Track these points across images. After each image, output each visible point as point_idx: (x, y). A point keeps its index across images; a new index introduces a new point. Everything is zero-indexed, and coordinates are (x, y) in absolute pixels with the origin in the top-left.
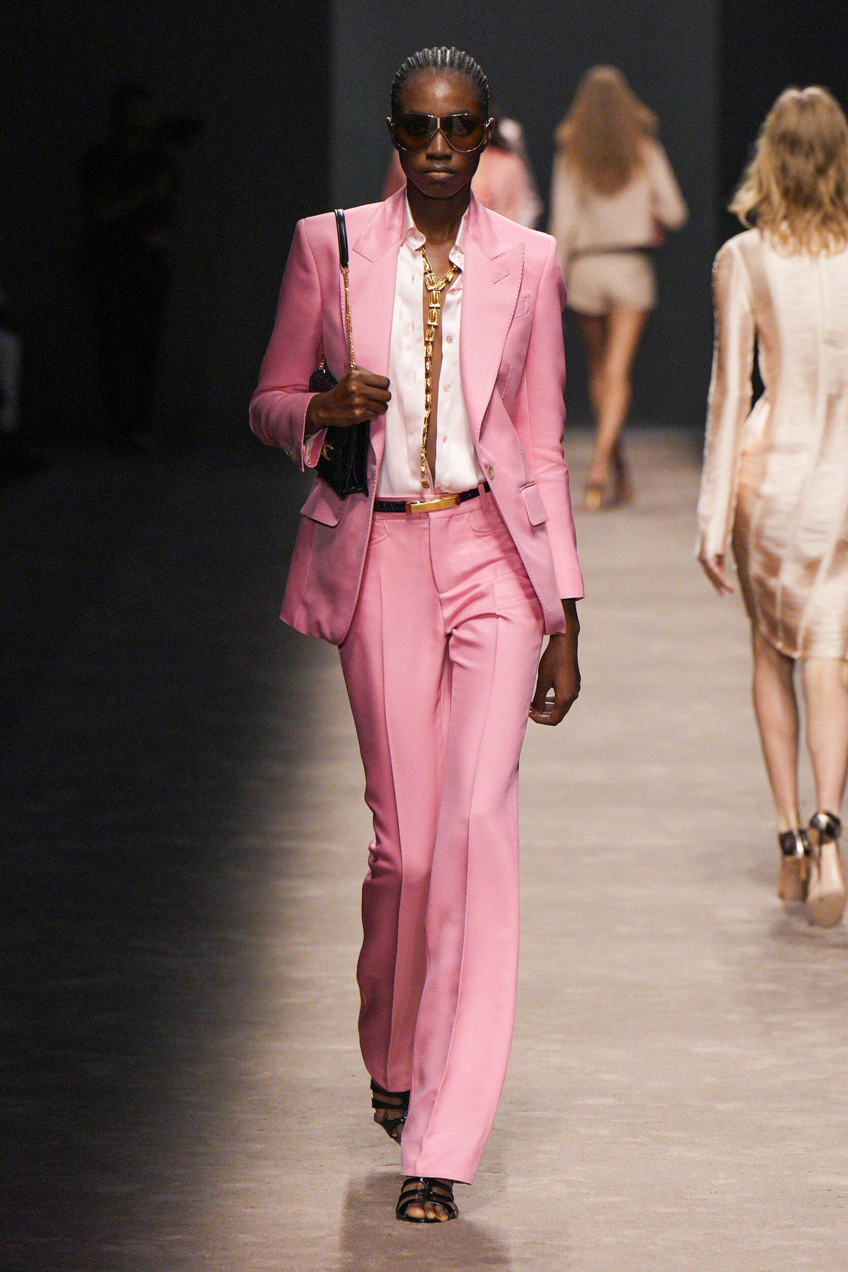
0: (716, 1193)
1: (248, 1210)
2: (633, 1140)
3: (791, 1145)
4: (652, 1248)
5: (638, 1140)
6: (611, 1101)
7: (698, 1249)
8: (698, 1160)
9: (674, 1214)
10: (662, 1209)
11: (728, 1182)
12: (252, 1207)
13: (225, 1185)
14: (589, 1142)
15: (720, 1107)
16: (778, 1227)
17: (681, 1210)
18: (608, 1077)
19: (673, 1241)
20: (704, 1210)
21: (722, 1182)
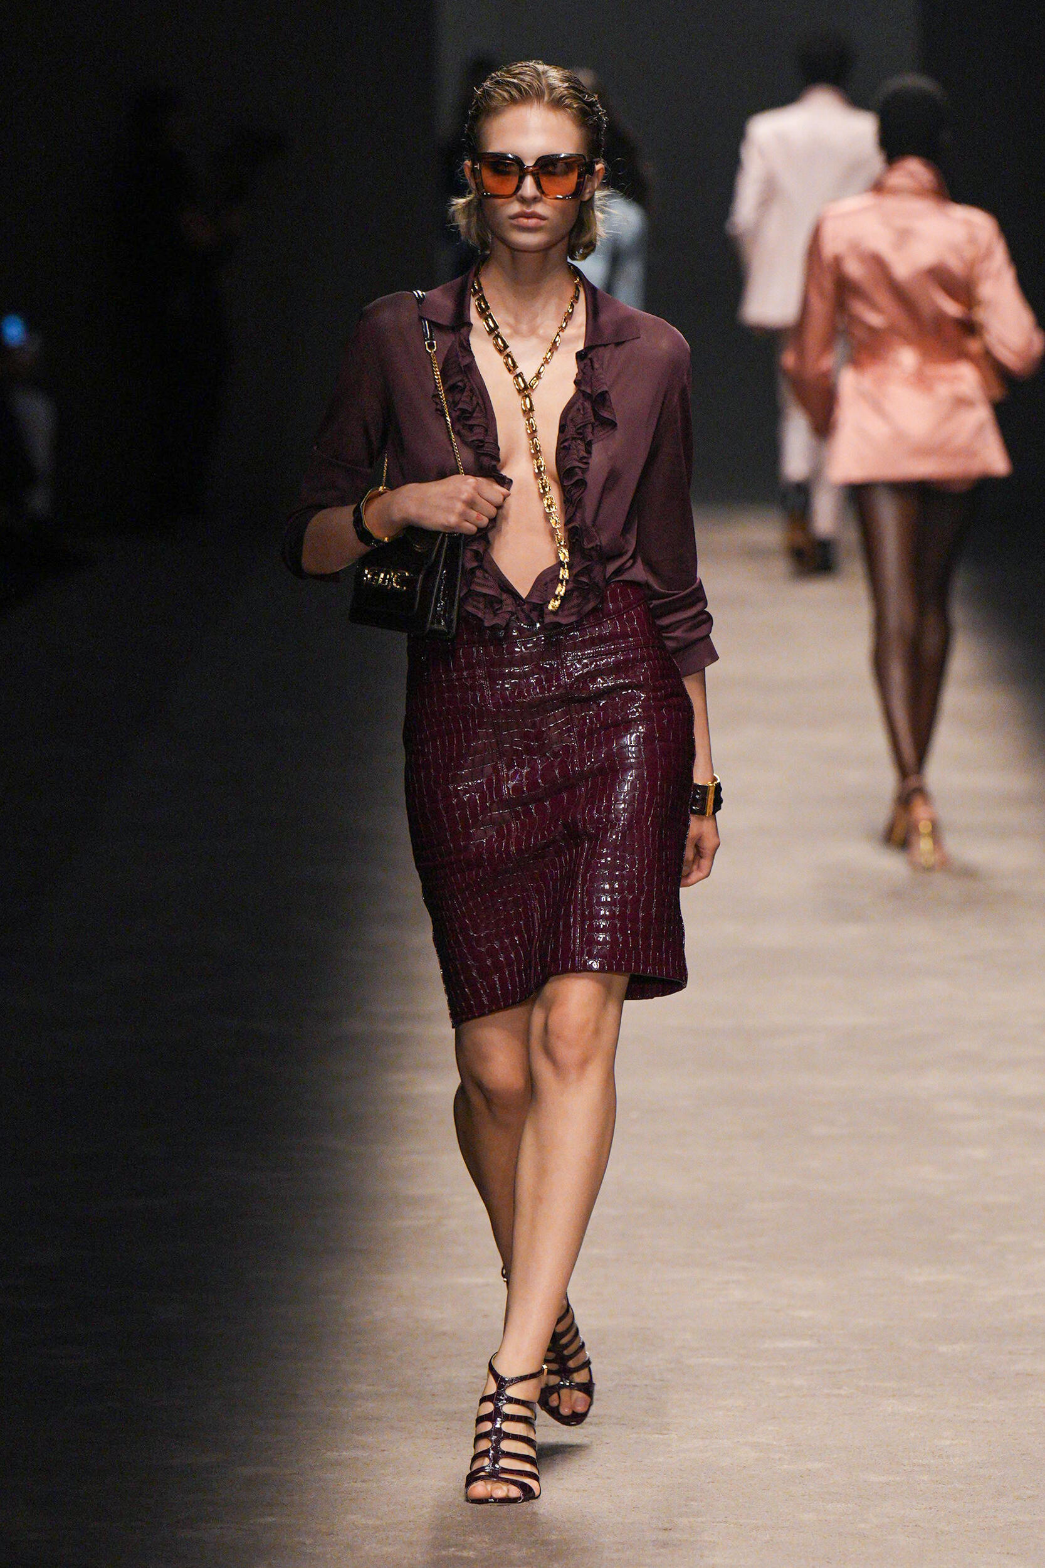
0: (940, 1456)
1: (359, 1485)
2: (836, 1392)
3: (1032, 1396)
4: (863, 1526)
5: (842, 1392)
6: (806, 1343)
7: (919, 1526)
8: (918, 1415)
9: (888, 1484)
10: (873, 1478)
11: (954, 1442)
12: (363, 1481)
13: (329, 1453)
14: (781, 1395)
15: (943, 1349)
16: (1018, 1498)
17: (898, 1478)
18: (804, 1314)
19: (888, 1517)
20: (925, 1478)
21: (948, 1442)
